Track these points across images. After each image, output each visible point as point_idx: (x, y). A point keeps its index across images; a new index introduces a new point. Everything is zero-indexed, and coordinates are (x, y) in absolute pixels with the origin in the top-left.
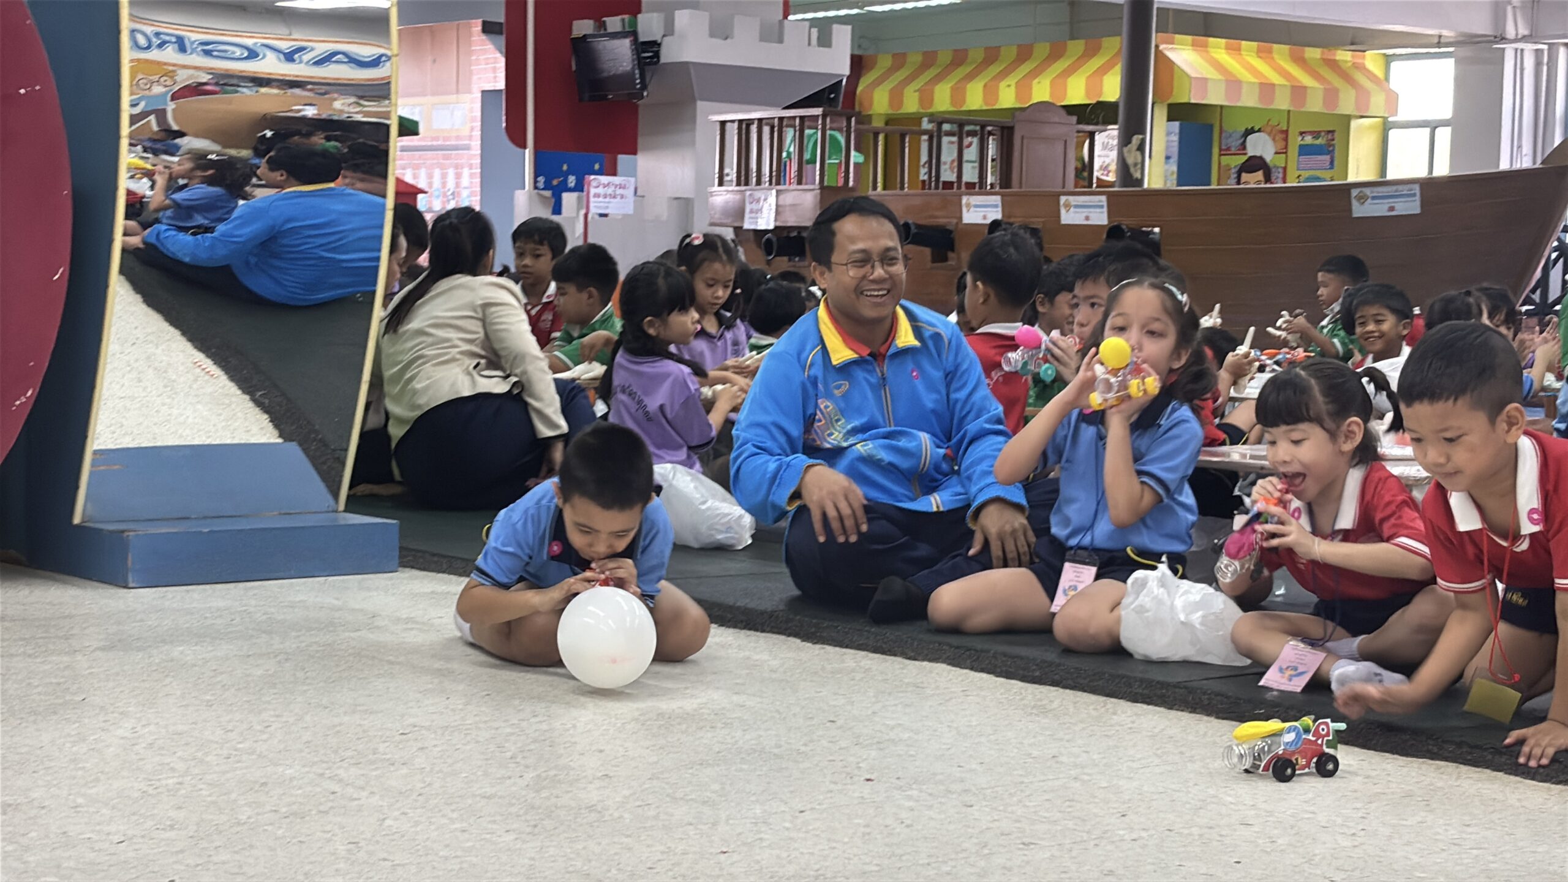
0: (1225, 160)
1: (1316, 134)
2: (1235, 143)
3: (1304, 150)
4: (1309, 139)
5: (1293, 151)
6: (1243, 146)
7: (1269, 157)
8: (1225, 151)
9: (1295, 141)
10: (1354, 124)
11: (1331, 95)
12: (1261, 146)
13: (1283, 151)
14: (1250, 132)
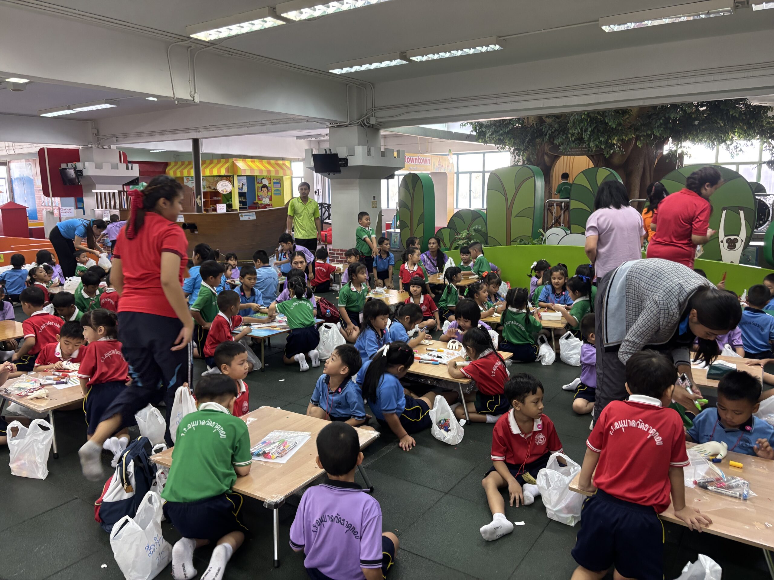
0: (258, 185)
1: (277, 180)
2: (260, 181)
3: (275, 183)
4: (275, 181)
5: (272, 183)
6: (262, 182)
7: (267, 184)
8: (258, 183)
9: (273, 181)
10: (284, 177)
11: (277, 172)
12: (266, 182)
13: (270, 183)
14: (263, 179)
